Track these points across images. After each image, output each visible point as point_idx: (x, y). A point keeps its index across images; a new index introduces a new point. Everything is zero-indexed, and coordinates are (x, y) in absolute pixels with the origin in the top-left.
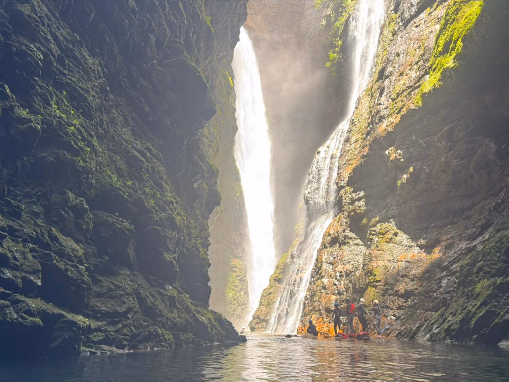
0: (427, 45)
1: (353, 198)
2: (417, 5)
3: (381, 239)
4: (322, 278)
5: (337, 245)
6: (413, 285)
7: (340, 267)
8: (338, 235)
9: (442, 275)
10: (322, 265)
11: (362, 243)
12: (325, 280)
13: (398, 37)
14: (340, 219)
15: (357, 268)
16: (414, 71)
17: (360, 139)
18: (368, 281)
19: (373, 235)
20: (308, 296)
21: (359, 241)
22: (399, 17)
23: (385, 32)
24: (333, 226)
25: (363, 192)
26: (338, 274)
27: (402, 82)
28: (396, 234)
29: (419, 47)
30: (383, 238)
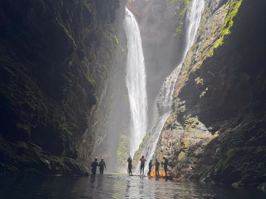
0: (220, 23)
1: (180, 104)
2: (219, 3)
3: (190, 126)
4: (161, 146)
5: (170, 129)
6: (202, 151)
7: (170, 141)
8: (171, 123)
9: (217, 146)
10: (162, 139)
11: (183, 128)
12: (163, 147)
13: (209, 20)
14: (173, 115)
15: (177, 141)
16: (213, 37)
17: (186, 73)
18: (181, 148)
19: (186, 124)
20: (154, 156)
21: (181, 127)
22: (210, 10)
23: (203, 17)
24: (169, 119)
25: (184, 101)
26: (169, 144)
27: (207, 43)
28: (197, 124)
29: (216, 25)
30: (190, 125)
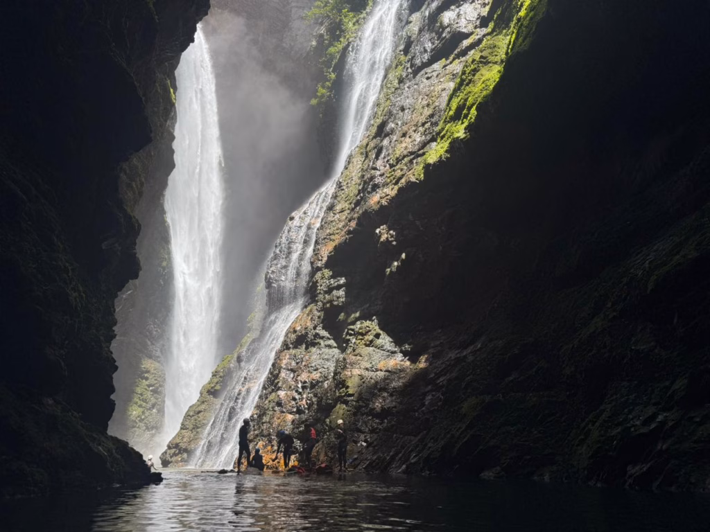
0: (437, 104)
1: (331, 284)
2: (431, 52)
3: (359, 341)
4: (278, 390)
5: (304, 346)
6: (392, 401)
7: (304, 376)
8: (307, 333)
9: (427, 390)
10: (280, 372)
11: (335, 345)
12: (282, 393)
13: (406, 86)
14: (311, 311)
15: (325, 377)
16: (419, 134)
17: (347, 208)
18: (337, 394)
19: (351, 335)
20: (255, 416)
21: (332, 342)
22: (408, 61)
23: (391, 76)
24: (301, 320)
25: (343, 278)
26: (300, 385)
27: (404, 145)
28: (377, 336)
29: (428, 105)
30: (362, 339)
